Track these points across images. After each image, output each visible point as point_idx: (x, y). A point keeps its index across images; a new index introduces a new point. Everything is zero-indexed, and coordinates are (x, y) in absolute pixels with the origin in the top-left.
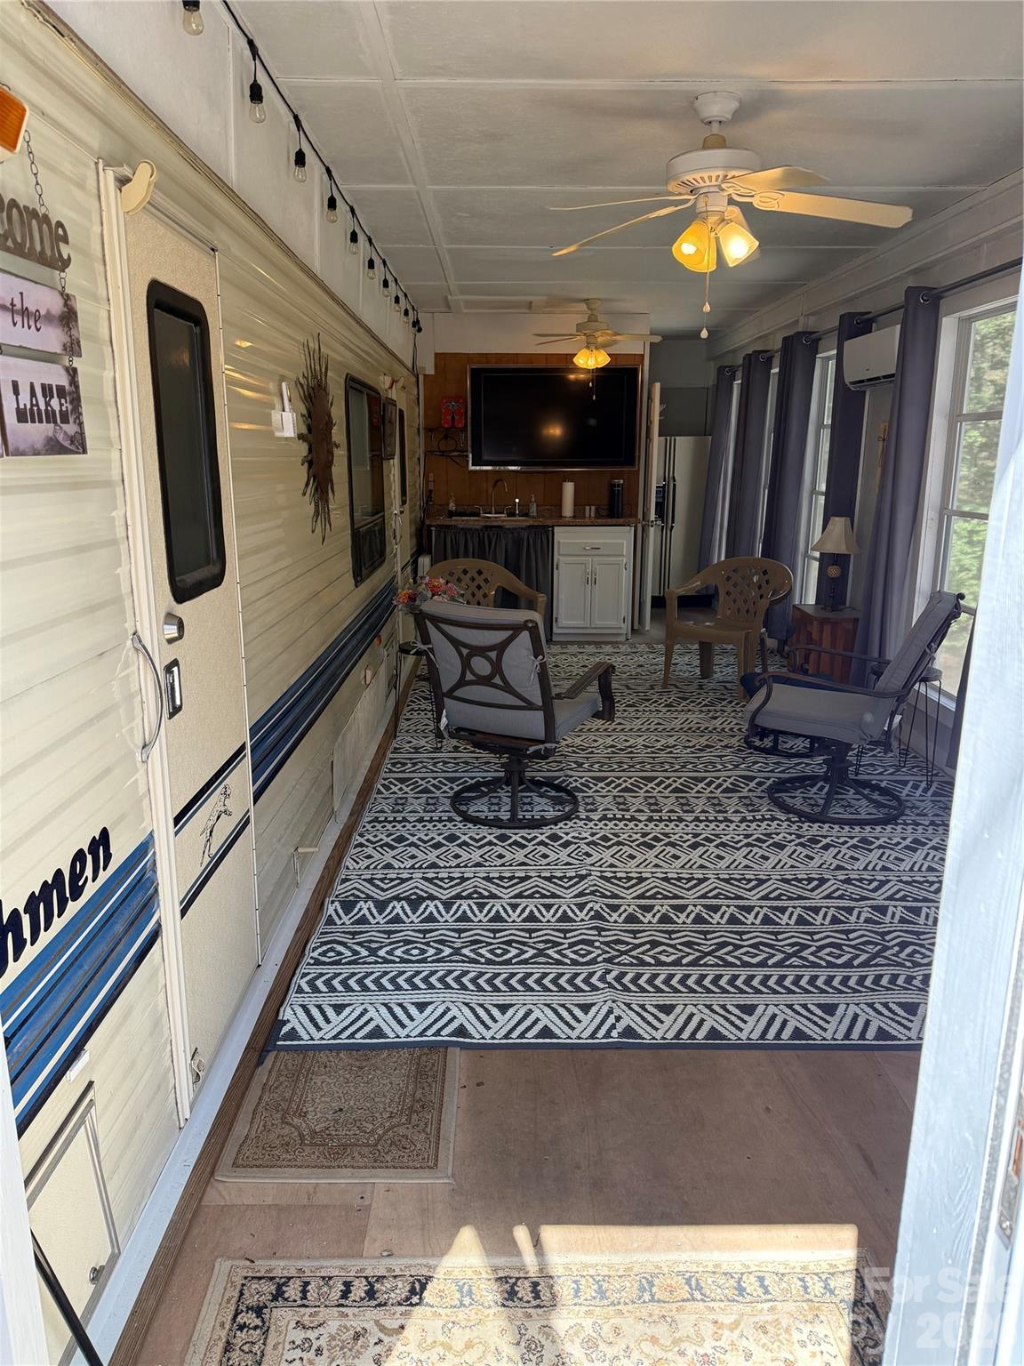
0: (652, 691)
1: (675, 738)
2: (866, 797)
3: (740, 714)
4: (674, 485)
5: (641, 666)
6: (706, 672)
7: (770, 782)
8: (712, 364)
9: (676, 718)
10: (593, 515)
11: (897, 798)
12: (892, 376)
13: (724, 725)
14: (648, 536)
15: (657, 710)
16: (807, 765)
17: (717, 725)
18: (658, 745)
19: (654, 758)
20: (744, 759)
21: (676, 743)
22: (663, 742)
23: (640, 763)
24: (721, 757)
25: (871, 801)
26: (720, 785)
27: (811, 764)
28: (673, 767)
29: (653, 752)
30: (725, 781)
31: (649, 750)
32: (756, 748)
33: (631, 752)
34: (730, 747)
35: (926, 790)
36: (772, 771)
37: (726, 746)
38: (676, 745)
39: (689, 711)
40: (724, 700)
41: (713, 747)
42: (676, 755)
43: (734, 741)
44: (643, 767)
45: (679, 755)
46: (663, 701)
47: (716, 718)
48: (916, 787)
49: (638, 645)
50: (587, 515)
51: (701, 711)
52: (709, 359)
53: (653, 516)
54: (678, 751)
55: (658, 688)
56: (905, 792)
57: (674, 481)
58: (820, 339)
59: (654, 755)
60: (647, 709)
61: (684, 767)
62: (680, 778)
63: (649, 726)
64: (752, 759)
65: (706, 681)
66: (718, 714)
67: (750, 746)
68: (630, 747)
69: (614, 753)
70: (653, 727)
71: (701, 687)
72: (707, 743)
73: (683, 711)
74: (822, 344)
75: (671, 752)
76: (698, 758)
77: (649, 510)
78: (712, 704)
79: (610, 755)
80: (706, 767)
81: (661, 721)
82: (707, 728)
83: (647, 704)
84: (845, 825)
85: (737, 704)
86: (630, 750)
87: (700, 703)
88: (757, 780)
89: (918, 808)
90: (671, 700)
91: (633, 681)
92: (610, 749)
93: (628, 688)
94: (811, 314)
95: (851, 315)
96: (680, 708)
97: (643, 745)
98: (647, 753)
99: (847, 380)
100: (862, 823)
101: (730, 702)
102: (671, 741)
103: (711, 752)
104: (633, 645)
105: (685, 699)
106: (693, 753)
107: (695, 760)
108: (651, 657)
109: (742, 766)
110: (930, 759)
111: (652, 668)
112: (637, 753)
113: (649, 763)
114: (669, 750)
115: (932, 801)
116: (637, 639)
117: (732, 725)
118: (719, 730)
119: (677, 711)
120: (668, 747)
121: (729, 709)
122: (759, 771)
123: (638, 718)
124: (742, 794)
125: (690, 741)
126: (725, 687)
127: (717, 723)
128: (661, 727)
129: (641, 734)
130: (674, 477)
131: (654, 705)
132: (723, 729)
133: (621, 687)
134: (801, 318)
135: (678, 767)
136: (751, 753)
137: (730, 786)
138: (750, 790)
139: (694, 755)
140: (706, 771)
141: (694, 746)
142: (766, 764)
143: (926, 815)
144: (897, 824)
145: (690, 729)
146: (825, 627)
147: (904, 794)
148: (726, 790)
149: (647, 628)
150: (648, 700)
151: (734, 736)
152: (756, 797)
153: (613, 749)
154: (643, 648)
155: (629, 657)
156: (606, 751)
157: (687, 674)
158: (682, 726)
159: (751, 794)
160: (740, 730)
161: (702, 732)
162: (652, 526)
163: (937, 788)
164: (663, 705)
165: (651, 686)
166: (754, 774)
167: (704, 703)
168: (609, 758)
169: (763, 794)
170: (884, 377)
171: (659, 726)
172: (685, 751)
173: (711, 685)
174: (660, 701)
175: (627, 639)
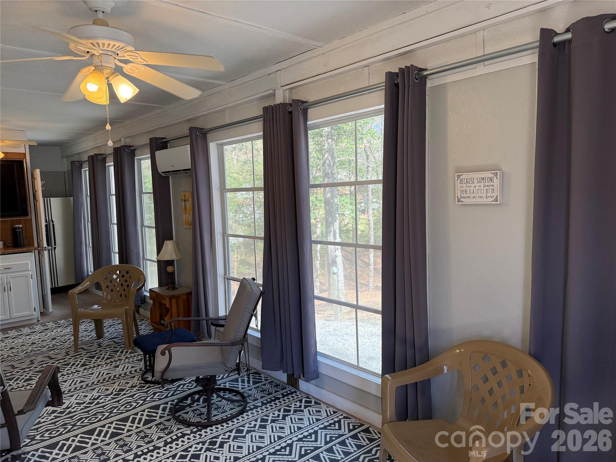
0: (68, 357)
1: (97, 390)
2: (223, 398)
3: (131, 359)
4: (53, 225)
5: (54, 339)
6: (100, 334)
7: (169, 406)
8: (65, 159)
9: (92, 374)
10: (2, 247)
11: (237, 393)
12: (189, 170)
13: (125, 371)
14: (43, 256)
15: (77, 371)
16: (184, 385)
17: (121, 372)
18: (87, 400)
19: (88, 412)
20: (146, 392)
21: (99, 394)
22: (90, 396)
23: (79, 420)
24: (132, 396)
25: (228, 400)
26: (140, 420)
27: (186, 384)
28: (104, 415)
29: (86, 407)
30: (142, 415)
31: (82, 406)
32: (151, 382)
33: (70, 413)
34: (135, 386)
35: (249, 382)
36: (167, 397)
37: (132, 387)
38: (99, 396)
39: (99, 365)
40: (117, 351)
41: (124, 389)
42: (102, 405)
43: (135, 380)
44: (82, 422)
45: (104, 404)
46: (78, 362)
47: (117, 367)
48: (243, 381)
49: (47, 324)
51: (106, 363)
52: (63, 157)
53: (45, 245)
54: (102, 401)
55: (72, 353)
56: (240, 387)
57: (53, 222)
58: (135, 150)
59: (87, 410)
60: (69, 372)
61: (111, 412)
62: (112, 423)
63: (76, 386)
64: (151, 391)
65: (101, 340)
66: (118, 363)
67: (147, 382)
68: (68, 408)
69: (56, 417)
70: (78, 385)
71: (100, 345)
72: (120, 387)
73: (94, 367)
74: (137, 152)
75: (98, 403)
76: (118, 401)
77: (42, 240)
78: (111, 357)
79: (54, 421)
80: (125, 407)
81: (82, 379)
82: (115, 376)
83: (68, 368)
84: (223, 423)
85: (127, 352)
86: (68, 411)
87: (104, 358)
88: (162, 406)
89: (251, 396)
90: (84, 360)
91: (52, 352)
92: (53, 415)
93: (51, 358)
94: (129, 137)
95: (156, 139)
96: (92, 365)
97: (77, 403)
98: (82, 409)
99: (160, 170)
100: (231, 418)
101: (122, 352)
102: (95, 394)
103: (125, 394)
104: (43, 324)
105: (93, 357)
106: (113, 398)
107: (116, 405)
108: (59, 330)
109: (148, 399)
110: (248, 364)
111: (62, 339)
112: (75, 412)
113: (86, 418)
114: (96, 401)
115: (255, 388)
116: (45, 319)
117: (129, 369)
118: (123, 375)
119: (90, 368)
120: (94, 399)
121: (123, 358)
122: (160, 399)
123: (65, 381)
124: (157, 422)
125: (108, 390)
126: (114, 341)
127: (119, 370)
128: (84, 384)
129: (72, 394)
130: (52, 220)
131: (73, 367)
132: (125, 374)
133: (45, 359)
134: (123, 139)
135: (107, 414)
136: (149, 387)
137: (147, 418)
138: (161, 417)
139: (115, 400)
140: (127, 411)
141: (112, 393)
142: (161, 392)
143: (257, 399)
144: (247, 411)
145: (104, 379)
146: (173, 300)
147: (240, 388)
148: (147, 422)
149: (51, 310)
150: (68, 364)
151: (134, 377)
152: (165, 421)
153: (55, 414)
154: (51, 325)
155: (44, 334)
156: (50, 418)
157: (87, 339)
158: (98, 379)
159: (162, 420)
160: (136, 371)
161: (113, 380)
162: (46, 250)
163: (253, 378)
164: (79, 366)
165: (67, 352)
166: (157, 403)
167: (106, 357)
168: (54, 423)
169: (169, 417)
170: (183, 170)
171: (82, 384)
172: (108, 399)
173: (106, 342)
174: (77, 363)
175: (39, 321)
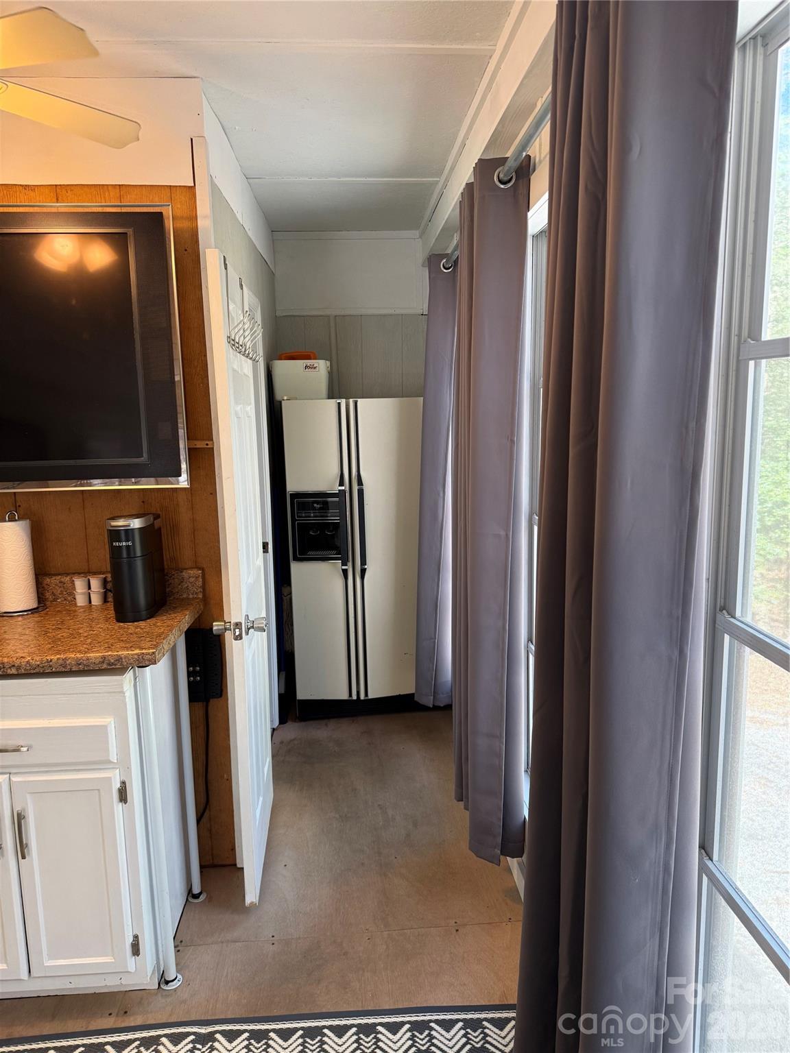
4: (361, 493)
10: (96, 600)
50: (81, 601)
57: (360, 482)
130: (359, 476)
175: (167, 982)
